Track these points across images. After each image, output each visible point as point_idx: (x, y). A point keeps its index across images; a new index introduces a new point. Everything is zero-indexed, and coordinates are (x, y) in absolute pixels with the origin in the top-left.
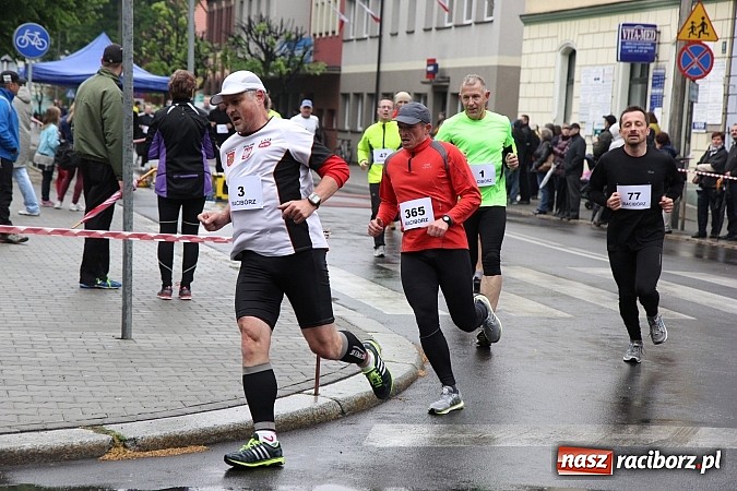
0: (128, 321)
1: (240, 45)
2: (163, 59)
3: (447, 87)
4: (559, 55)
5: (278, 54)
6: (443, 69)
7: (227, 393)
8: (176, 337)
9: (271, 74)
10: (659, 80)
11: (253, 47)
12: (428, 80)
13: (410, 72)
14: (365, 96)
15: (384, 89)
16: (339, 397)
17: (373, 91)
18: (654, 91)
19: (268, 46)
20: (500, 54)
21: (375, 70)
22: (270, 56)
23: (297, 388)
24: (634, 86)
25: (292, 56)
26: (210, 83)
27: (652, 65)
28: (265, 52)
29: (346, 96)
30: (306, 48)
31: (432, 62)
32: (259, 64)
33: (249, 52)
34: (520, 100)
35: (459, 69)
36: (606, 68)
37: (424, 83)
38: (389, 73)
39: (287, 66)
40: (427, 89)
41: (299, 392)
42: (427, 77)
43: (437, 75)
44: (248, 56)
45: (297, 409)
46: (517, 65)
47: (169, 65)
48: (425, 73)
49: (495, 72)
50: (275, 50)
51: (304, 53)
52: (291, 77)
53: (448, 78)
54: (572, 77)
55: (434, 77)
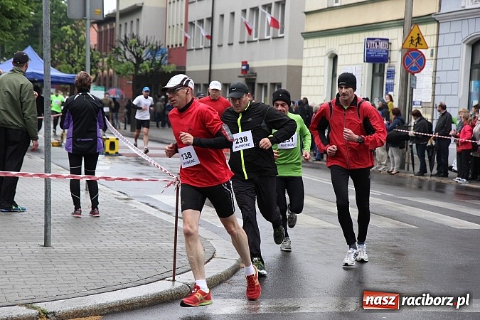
0: (48, 234)
1: (120, 53)
2: (69, 63)
3: (255, 79)
4: (327, 59)
5: (144, 59)
6: (252, 68)
7: (114, 280)
8: (80, 244)
9: (139, 72)
10: (391, 74)
11: (128, 54)
12: (242, 75)
13: (230, 69)
14: (202, 86)
16: (189, 282)
17: (207, 83)
18: (388, 81)
19: (138, 54)
20: (289, 58)
21: (208, 69)
22: (139, 60)
23: (161, 277)
24: (375, 78)
25: (154, 60)
26: (100, 78)
27: (386, 65)
28: (136, 57)
30: (163, 55)
31: (245, 63)
32: (132, 66)
33: (126, 58)
34: (302, 87)
35: (263, 68)
36: (357, 66)
37: (240, 77)
38: (216, 70)
39: (151, 67)
41: (162, 279)
42: (242, 73)
43: (248, 72)
44: (125, 60)
45: (161, 290)
46: (300, 65)
47: (73, 67)
48: (240, 71)
49: (286, 70)
50: (143, 56)
51: (162, 58)
52: (153, 73)
53: (256, 74)
54: (335, 73)
55: (246, 73)
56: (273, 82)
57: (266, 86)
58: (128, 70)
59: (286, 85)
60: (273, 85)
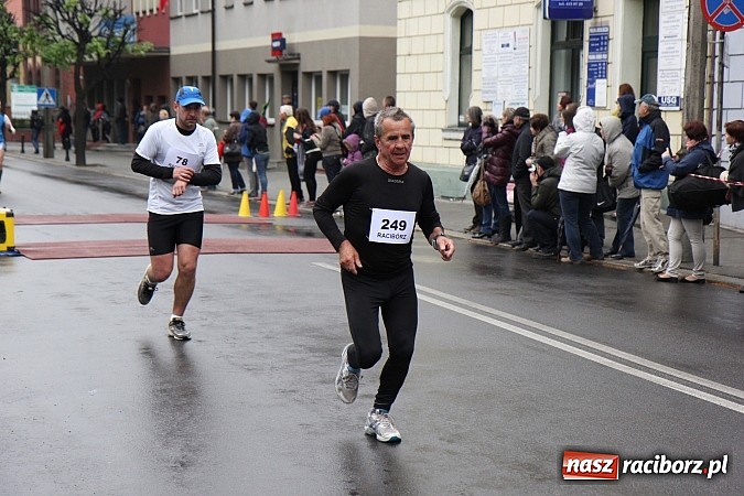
1: (48, 25)
3: (297, 65)
4: (448, 19)
5: (94, 34)
6: (292, 45)
9: (88, 59)
10: (601, 42)
11: (64, 27)
13: (250, 49)
14: (200, 79)
15: (221, 71)
17: (209, 73)
18: (593, 57)
19: (81, 25)
20: (362, 23)
21: (210, 49)
22: (85, 36)
24: (558, 52)
25: (111, 36)
27: (588, 23)
28: (79, 31)
29: (178, 81)
30: (127, 27)
31: (277, 37)
32: (71, 47)
33: (60, 33)
34: (398, 76)
35: (311, 44)
36: (517, 30)
37: (269, 61)
38: (225, 51)
39: (107, 48)
40: (273, 69)
42: (273, 54)
43: (284, 52)
44: (58, 37)
48: (270, 50)
49: (357, 46)
50: (90, 29)
51: (126, 32)
52: (110, 60)
53: (299, 54)
54: (468, 45)
55: (281, 54)
56: (332, 69)
57: (319, 77)
58: (64, 53)
59: (358, 72)
60: (333, 74)
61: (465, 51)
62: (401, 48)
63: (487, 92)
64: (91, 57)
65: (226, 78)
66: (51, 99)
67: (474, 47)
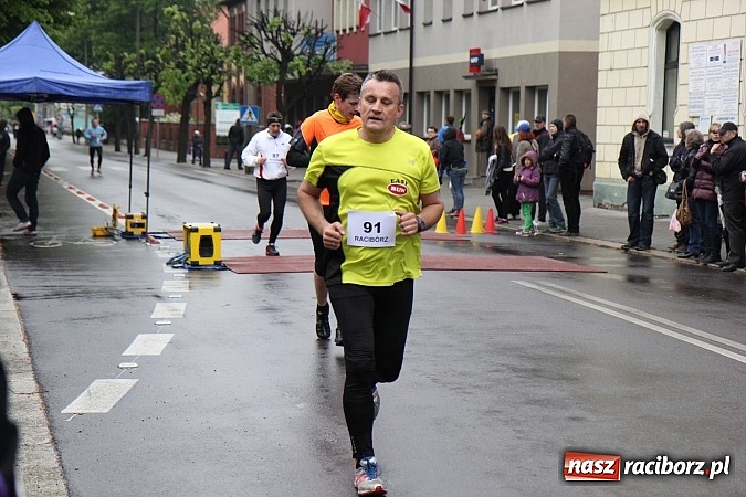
1: (253, 45)
3: (495, 80)
4: (653, 32)
5: (296, 53)
6: (490, 60)
9: (290, 77)
11: (268, 46)
12: (472, 74)
13: (448, 65)
15: (418, 87)
17: (407, 90)
19: (284, 44)
20: (562, 37)
21: (408, 66)
22: (288, 55)
25: (312, 54)
28: (282, 50)
30: (328, 45)
31: (475, 53)
32: (274, 66)
33: (264, 52)
34: (600, 92)
35: (509, 60)
36: (728, 42)
37: (466, 78)
38: (422, 68)
39: (307, 65)
40: (470, 85)
42: (471, 70)
43: (482, 68)
44: (262, 56)
46: (593, 49)
48: (468, 66)
50: (293, 48)
51: (326, 50)
52: (311, 77)
53: (497, 70)
54: (674, 59)
55: (479, 70)
56: (531, 84)
57: (516, 93)
58: (268, 72)
59: (557, 88)
60: (531, 89)
61: (671, 64)
62: (603, 63)
63: (694, 107)
64: (292, 75)
65: (422, 95)
66: (253, 116)
67: (681, 61)
